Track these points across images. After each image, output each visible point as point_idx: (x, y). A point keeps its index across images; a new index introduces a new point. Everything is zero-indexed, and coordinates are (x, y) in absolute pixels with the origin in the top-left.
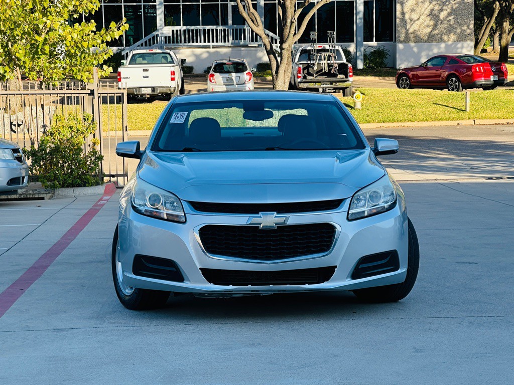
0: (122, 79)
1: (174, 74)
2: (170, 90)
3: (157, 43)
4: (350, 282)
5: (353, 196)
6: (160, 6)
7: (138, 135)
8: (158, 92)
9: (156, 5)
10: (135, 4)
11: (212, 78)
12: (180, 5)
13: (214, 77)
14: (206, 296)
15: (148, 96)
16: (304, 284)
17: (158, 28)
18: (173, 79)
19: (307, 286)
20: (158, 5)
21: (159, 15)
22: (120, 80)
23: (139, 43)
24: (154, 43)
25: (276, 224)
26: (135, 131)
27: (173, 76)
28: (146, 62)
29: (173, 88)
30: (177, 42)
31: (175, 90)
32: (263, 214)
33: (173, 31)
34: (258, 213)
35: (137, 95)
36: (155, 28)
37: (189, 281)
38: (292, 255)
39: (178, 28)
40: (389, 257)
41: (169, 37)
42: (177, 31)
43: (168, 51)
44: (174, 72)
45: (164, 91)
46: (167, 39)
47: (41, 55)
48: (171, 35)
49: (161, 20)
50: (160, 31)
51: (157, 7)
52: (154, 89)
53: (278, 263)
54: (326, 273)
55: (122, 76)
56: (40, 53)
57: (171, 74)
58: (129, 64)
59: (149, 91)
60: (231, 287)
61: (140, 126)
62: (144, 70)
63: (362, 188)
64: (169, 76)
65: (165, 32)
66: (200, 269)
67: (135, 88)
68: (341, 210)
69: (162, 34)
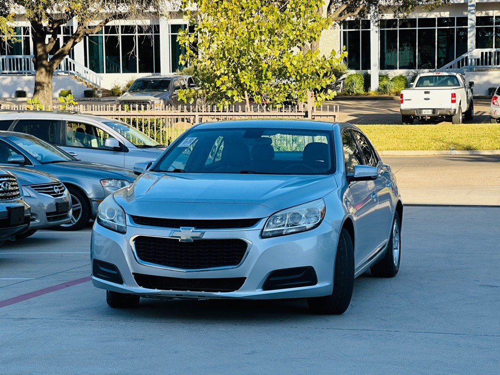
0: (404, 101)
1: (455, 97)
2: (450, 112)
3: (466, 65)
4: (260, 292)
5: (270, 216)
6: (472, 29)
7: (411, 154)
8: (438, 113)
9: (467, 29)
10: (448, 27)
11: (495, 101)
12: (493, 27)
13: (498, 99)
14: (147, 297)
15: (429, 118)
16: (217, 291)
17: (468, 51)
18: (453, 101)
19: (219, 294)
20: (470, 28)
21: (470, 37)
22: (402, 102)
23: (448, 65)
24: (463, 65)
25: (192, 237)
26: (409, 151)
27: (453, 99)
28: (432, 84)
29: (453, 110)
30: (486, 64)
31: (455, 112)
32: (182, 229)
33: (482, 53)
34: (179, 228)
35: (418, 117)
36: (465, 50)
37: (126, 284)
38: (207, 265)
39: (488, 50)
40: (304, 273)
41: (478, 59)
42: (486, 53)
43: (455, 74)
44: (455, 94)
45: (444, 112)
46: (476, 61)
47: (265, 80)
48: (480, 57)
49: (472, 42)
50: (469, 53)
51: (469, 30)
52: (434, 110)
53: (193, 271)
54: (237, 283)
55: (405, 97)
56: (264, 78)
57: (452, 97)
58: (416, 86)
59: (430, 112)
60: (156, 291)
61: (414, 147)
62: (425, 93)
63: (282, 210)
64: (450, 98)
65: (474, 54)
66: (133, 273)
67: (416, 109)
68: (254, 229)
69: (472, 56)
